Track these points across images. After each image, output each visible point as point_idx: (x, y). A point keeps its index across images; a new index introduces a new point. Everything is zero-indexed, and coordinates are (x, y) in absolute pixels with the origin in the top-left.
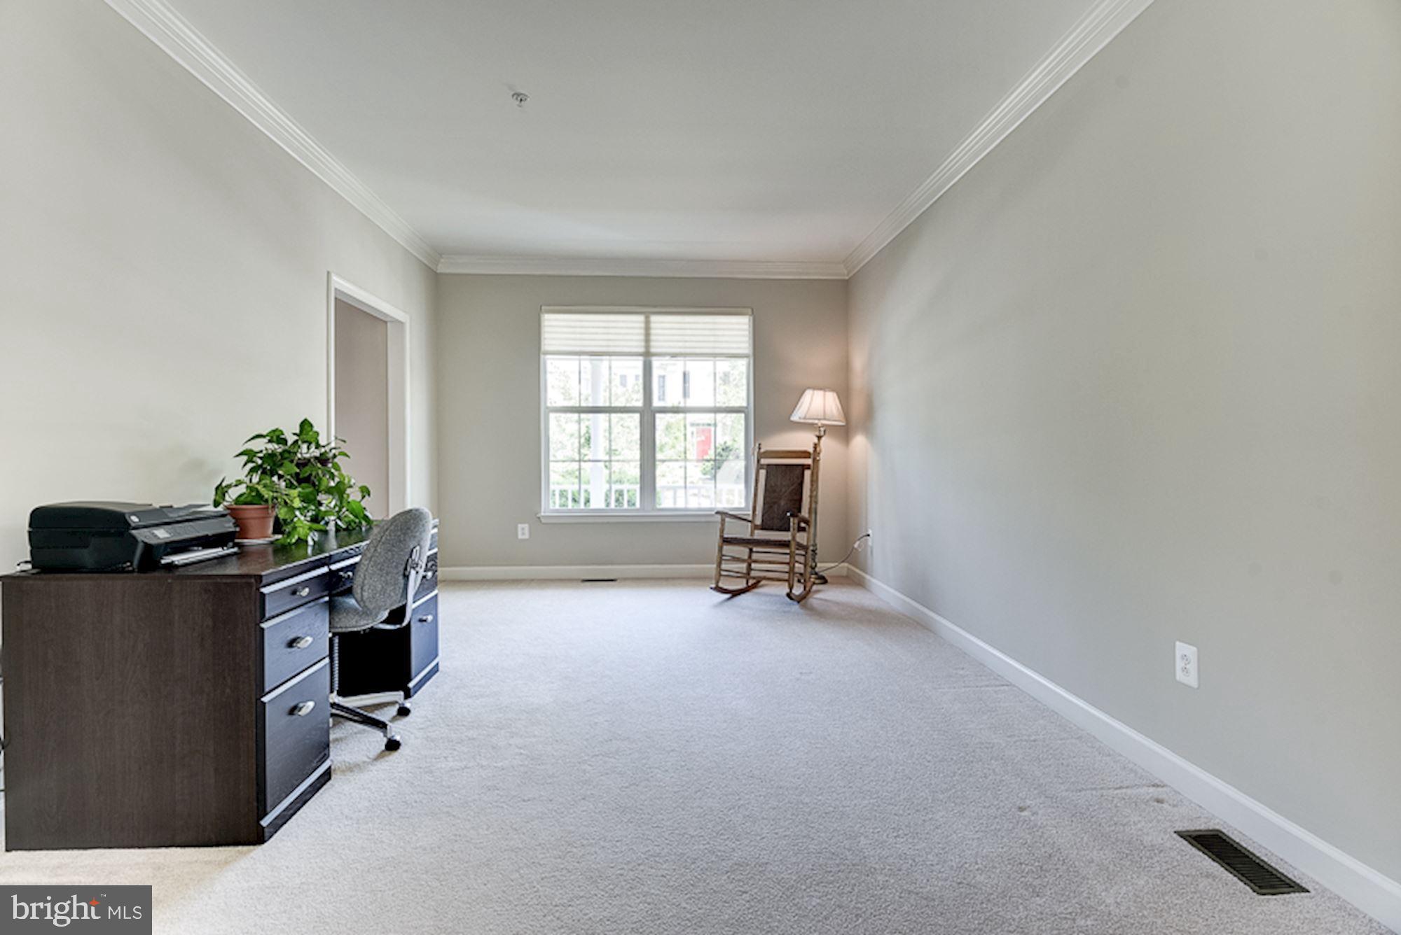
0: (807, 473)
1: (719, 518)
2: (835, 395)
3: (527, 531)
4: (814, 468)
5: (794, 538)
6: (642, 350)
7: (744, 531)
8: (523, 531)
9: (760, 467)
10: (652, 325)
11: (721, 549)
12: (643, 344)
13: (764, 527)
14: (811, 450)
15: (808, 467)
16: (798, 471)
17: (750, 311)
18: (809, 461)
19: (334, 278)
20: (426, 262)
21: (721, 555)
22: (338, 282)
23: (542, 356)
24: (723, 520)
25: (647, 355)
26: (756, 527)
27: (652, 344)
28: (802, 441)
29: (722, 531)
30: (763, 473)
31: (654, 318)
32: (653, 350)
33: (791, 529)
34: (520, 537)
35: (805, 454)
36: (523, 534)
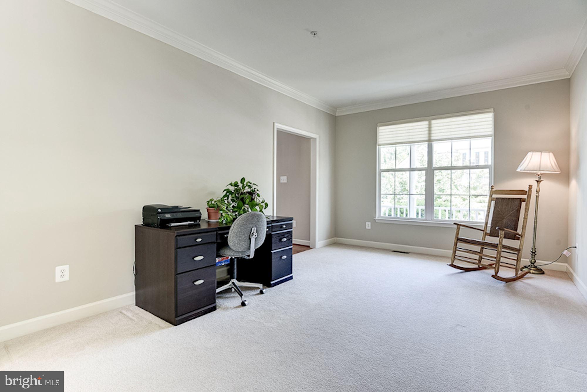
0: (524, 204)
1: (456, 226)
2: (551, 154)
3: (370, 225)
4: (527, 201)
5: (500, 242)
6: (427, 139)
7: (478, 237)
8: (368, 225)
9: (491, 199)
10: (433, 125)
11: (456, 244)
12: (427, 135)
13: (491, 235)
14: (527, 190)
15: (524, 200)
16: (517, 203)
17: (493, 110)
18: (525, 197)
19: (276, 124)
20: (329, 112)
21: (455, 249)
22: (278, 126)
23: (377, 147)
24: (458, 229)
25: (430, 141)
26: (486, 234)
27: (432, 135)
28: (522, 184)
29: (457, 234)
30: (493, 203)
31: (433, 122)
32: (432, 138)
33: (499, 237)
34: (367, 228)
35: (523, 192)
36: (368, 227)
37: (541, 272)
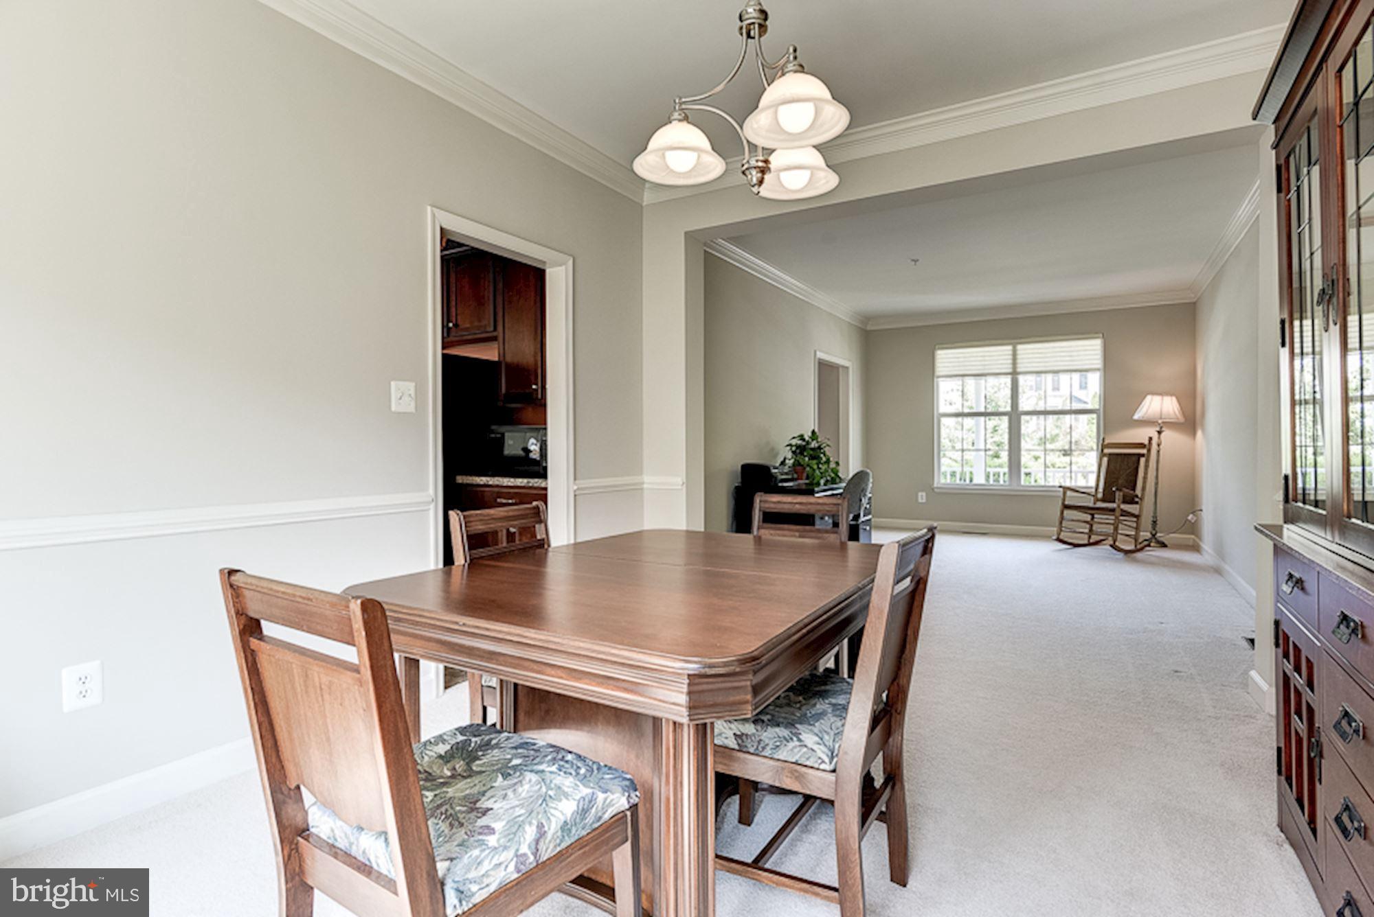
0: (1143, 460)
1: (1061, 489)
2: (1174, 398)
3: (924, 498)
4: (1148, 456)
5: (1119, 506)
6: (1010, 370)
7: (1090, 503)
8: (922, 497)
9: (1102, 455)
10: (1019, 352)
11: (1062, 513)
12: (1011, 366)
13: (1104, 500)
14: (1146, 442)
15: (1143, 455)
16: (1136, 458)
17: (1101, 335)
18: (1144, 451)
19: (818, 353)
20: (859, 326)
21: (1062, 518)
22: (820, 355)
23: (935, 380)
24: (1065, 493)
25: (1014, 374)
26: (1097, 500)
27: (1018, 366)
28: (1141, 435)
29: (1064, 500)
30: (1105, 460)
31: (1019, 347)
32: (1019, 370)
33: (1117, 501)
34: (920, 501)
35: (1142, 446)
36: (922, 499)
37: (1163, 545)
